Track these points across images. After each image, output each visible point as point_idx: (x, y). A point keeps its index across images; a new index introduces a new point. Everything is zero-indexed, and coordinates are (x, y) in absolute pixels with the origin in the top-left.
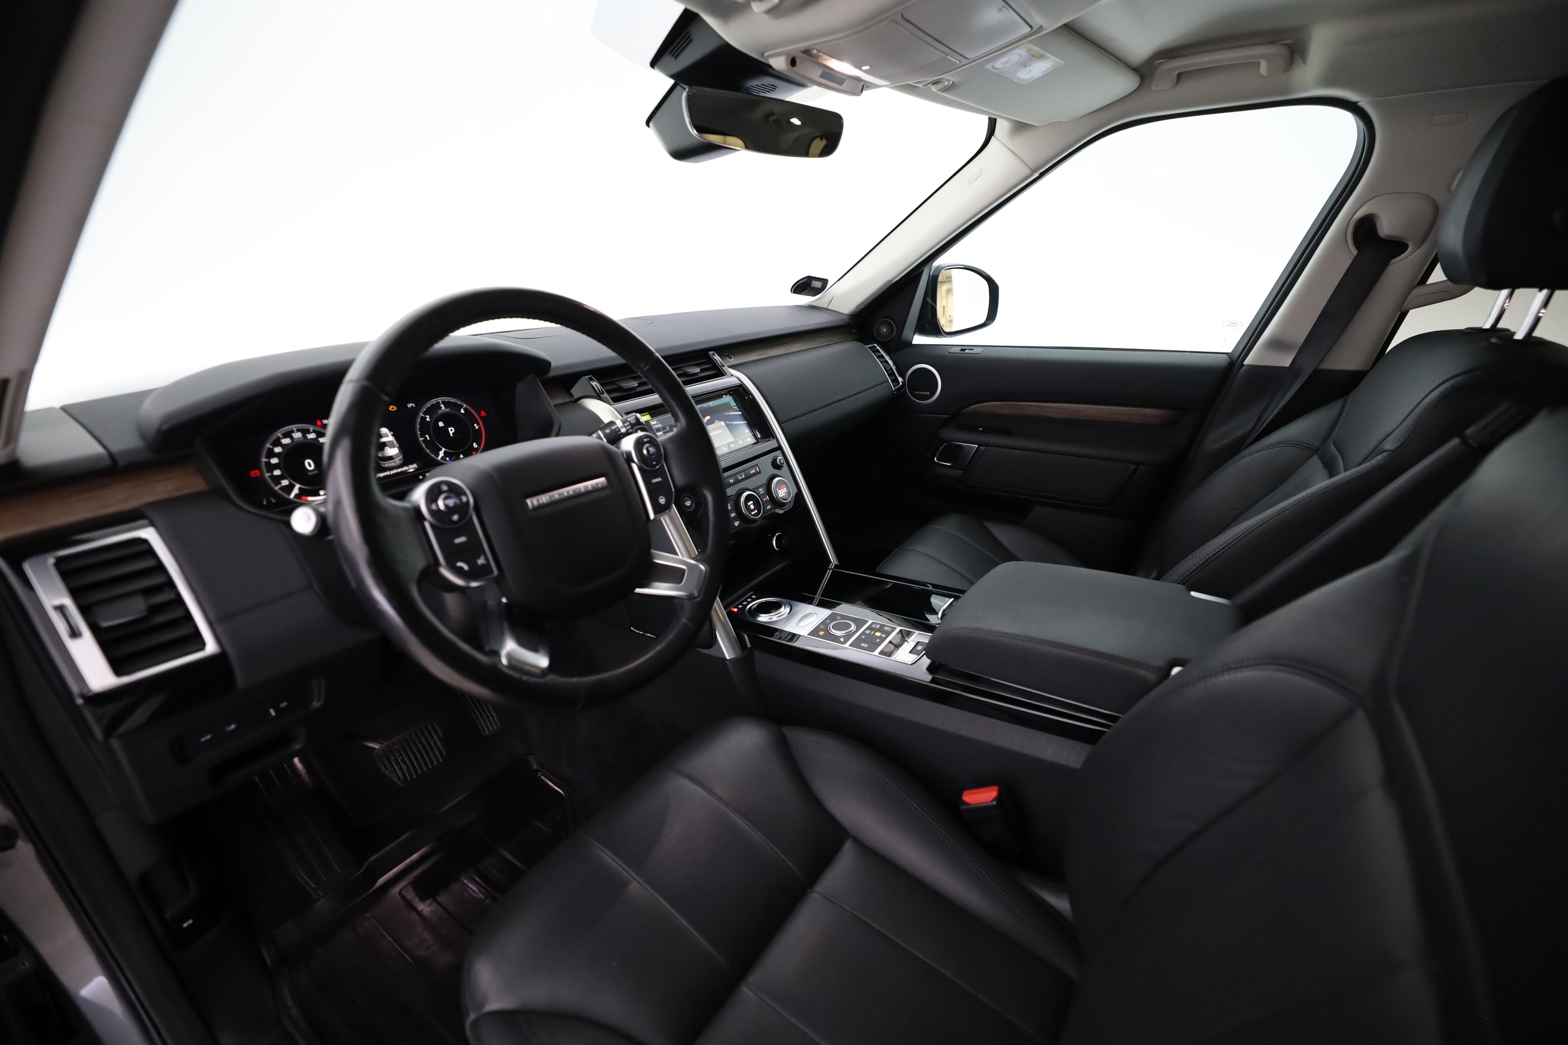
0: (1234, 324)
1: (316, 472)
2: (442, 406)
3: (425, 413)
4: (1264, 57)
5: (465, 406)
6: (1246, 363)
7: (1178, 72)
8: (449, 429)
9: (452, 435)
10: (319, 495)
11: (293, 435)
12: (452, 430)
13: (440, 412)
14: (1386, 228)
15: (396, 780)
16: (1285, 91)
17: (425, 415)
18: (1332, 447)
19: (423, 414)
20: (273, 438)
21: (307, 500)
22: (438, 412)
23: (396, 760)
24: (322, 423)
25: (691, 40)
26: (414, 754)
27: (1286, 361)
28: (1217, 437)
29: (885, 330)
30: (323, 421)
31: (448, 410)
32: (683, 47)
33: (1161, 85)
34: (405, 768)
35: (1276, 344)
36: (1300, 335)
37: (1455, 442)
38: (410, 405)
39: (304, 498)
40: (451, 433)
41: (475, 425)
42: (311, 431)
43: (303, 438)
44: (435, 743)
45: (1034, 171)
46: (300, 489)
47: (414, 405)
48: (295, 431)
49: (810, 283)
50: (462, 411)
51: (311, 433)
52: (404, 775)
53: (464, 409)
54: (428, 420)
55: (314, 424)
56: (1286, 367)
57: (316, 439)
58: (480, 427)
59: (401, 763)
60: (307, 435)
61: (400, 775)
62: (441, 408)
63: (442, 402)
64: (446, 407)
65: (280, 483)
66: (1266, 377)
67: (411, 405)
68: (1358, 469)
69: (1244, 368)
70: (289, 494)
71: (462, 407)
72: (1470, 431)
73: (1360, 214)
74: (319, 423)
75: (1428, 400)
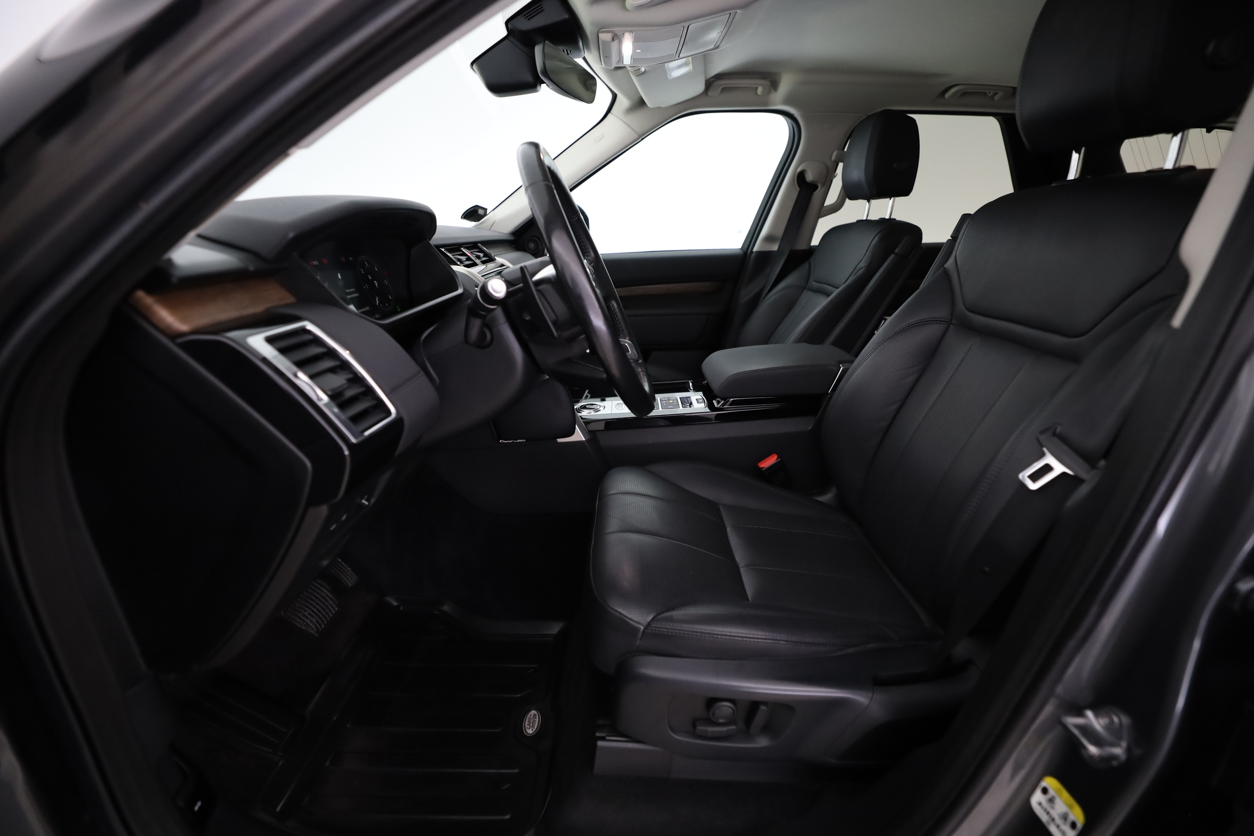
0: (740, 232)
2: (366, 262)
3: (360, 267)
4: (761, 85)
6: (755, 249)
7: (722, 87)
14: (809, 177)
15: (312, 632)
16: (766, 104)
18: (814, 283)
23: (304, 616)
25: (543, 10)
26: (315, 607)
27: (775, 247)
28: (746, 294)
29: (533, 245)
32: (535, 13)
33: (714, 93)
34: (314, 620)
35: (769, 239)
36: (780, 232)
37: (892, 256)
44: (327, 595)
45: (640, 136)
49: (477, 211)
52: (316, 626)
53: (377, 268)
56: (775, 251)
59: (309, 617)
61: (313, 627)
62: (365, 264)
66: (765, 257)
68: (845, 285)
69: (753, 254)
71: (375, 265)
72: (896, 251)
73: (799, 170)
75: (873, 243)
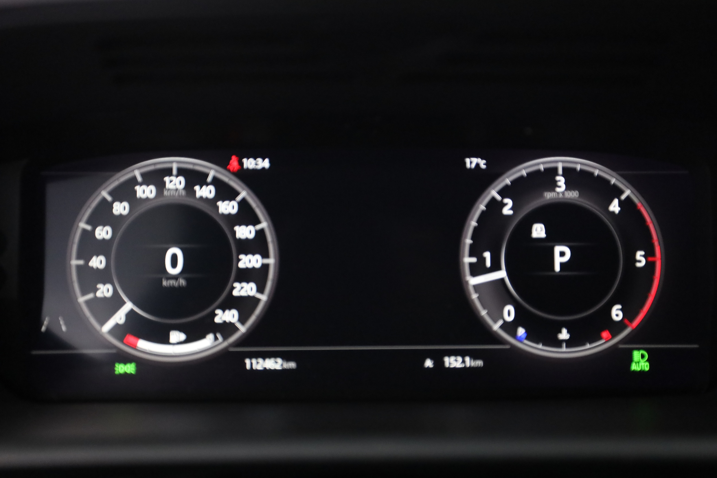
1: (182, 282)
2: (561, 180)
3: (504, 192)
5: (627, 193)
8: (558, 249)
9: (557, 268)
10: (165, 340)
11: (167, 179)
12: (562, 254)
13: (549, 196)
17: (503, 197)
19: (499, 193)
20: (123, 177)
21: (134, 347)
22: (542, 196)
24: (241, 164)
30: (245, 160)
31: (573, 195)
38: (471, 162)
39: (131, 339)
40: (558, 261)
41: (640, 255)
42: (209, 179)
43: (184, 193)
46: (131, 314)
47: (482, 164)
48: (175, 172)
50: (615, 207)
51: (207, 185)
53: (621, 204)
54: (507, 211)
55: (224, 164)
57: (213, 203)
58: (650, 266)
60: (197, 188)
62: (554, 185)
63: (564, 169)
64: (569, 186)
65: (96, 290)
67: (475, 160)
70: (102, 322)
71: (617, 192)
74: (234, 163)
